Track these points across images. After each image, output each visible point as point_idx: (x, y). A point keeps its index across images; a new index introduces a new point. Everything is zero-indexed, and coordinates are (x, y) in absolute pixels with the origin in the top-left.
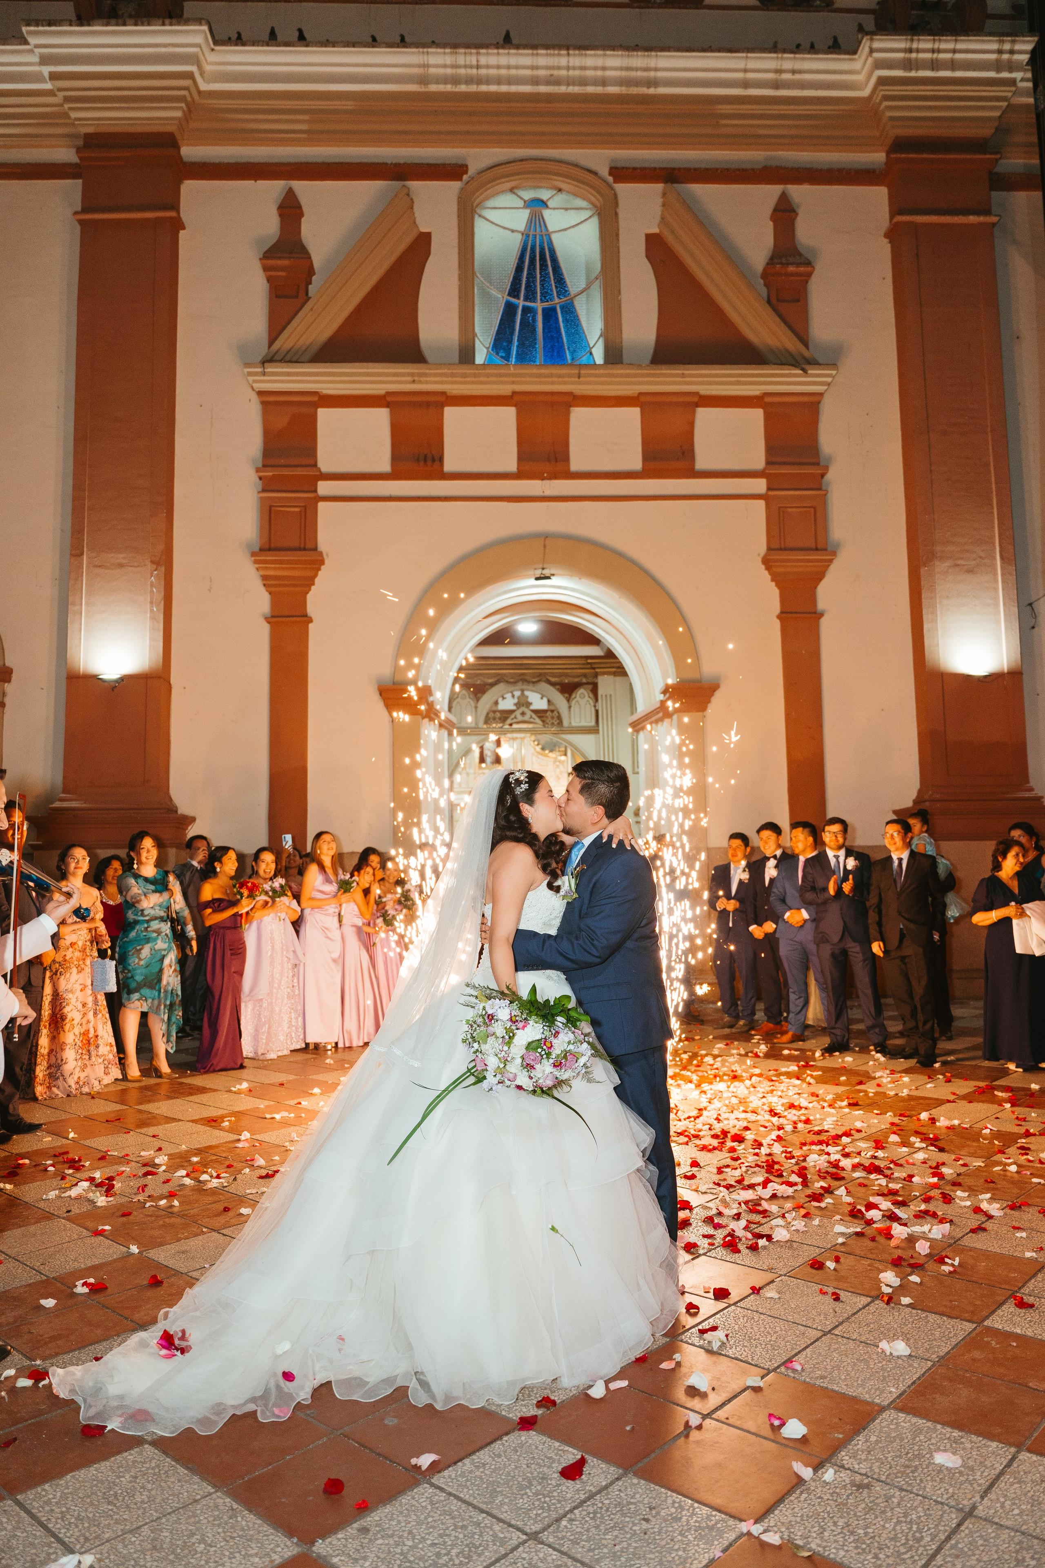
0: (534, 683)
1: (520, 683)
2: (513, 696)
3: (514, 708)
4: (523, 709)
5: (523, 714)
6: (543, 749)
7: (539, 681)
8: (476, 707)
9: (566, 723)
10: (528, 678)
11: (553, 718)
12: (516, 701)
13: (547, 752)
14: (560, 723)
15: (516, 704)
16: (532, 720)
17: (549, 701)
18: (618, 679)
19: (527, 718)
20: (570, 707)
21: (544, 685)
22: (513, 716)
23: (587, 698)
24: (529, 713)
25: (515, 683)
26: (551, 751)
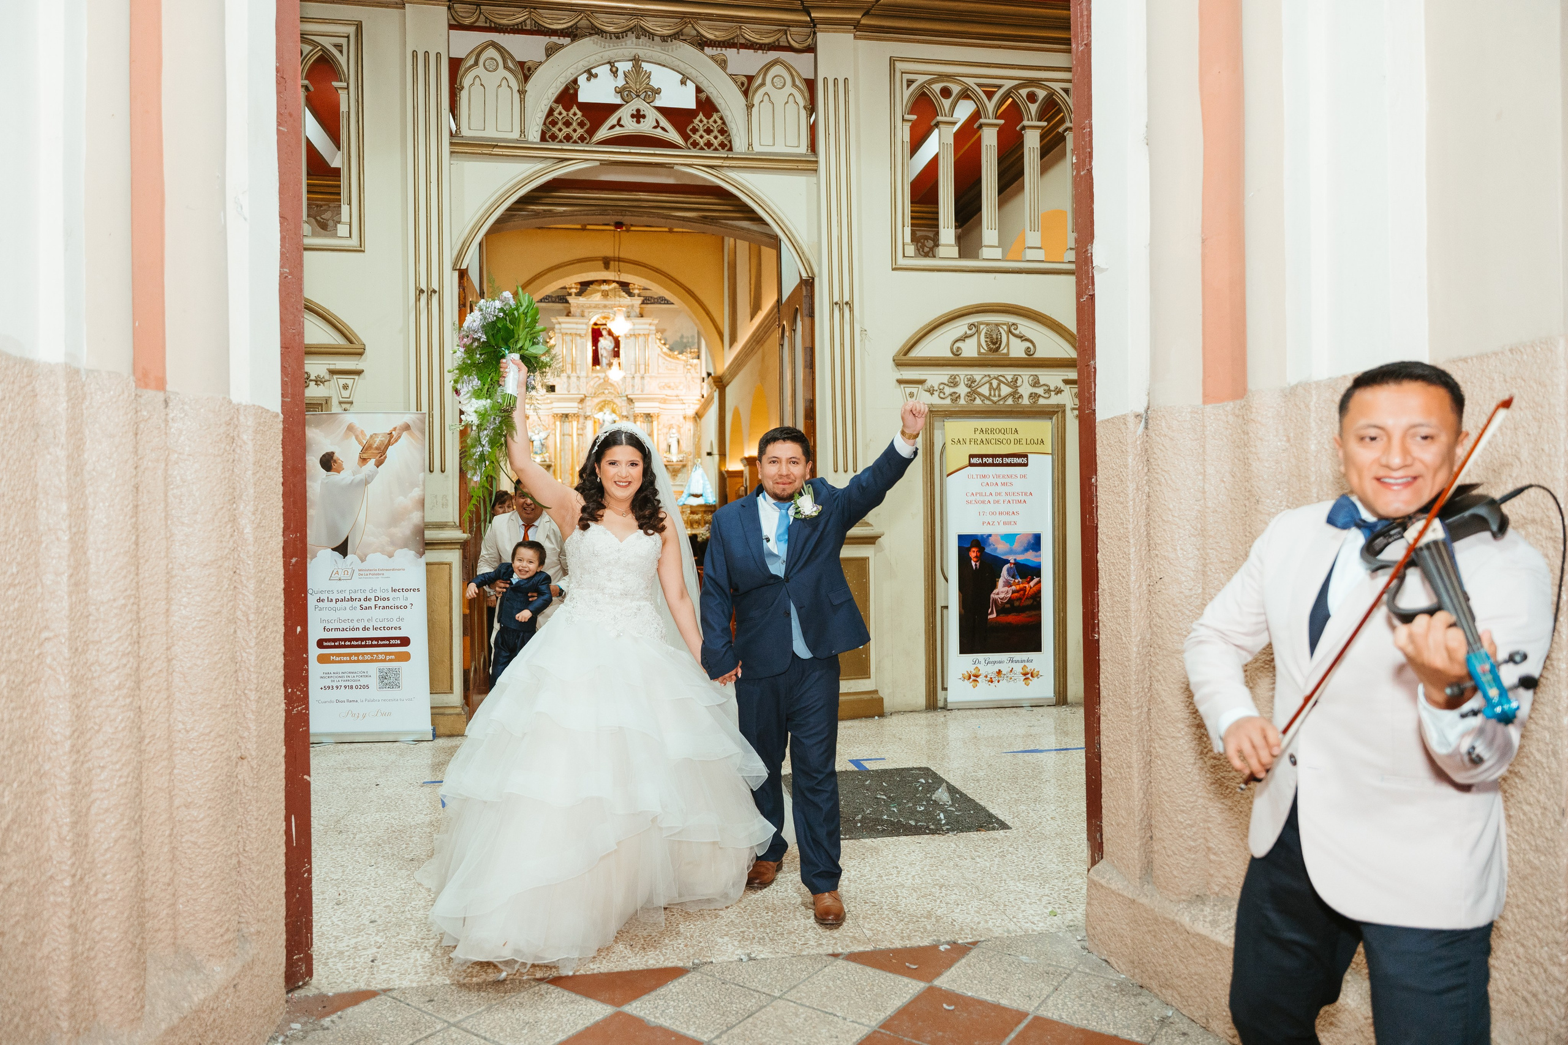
0: (664, 39)
1: (631, 39)
2: (615, 73)
3: (618, 101)
4: (637, 104)
5: (638, 116)
6: (671, 349)
7: (676, 36)
8: (522, 92)
9: (740, 145)
10: (649, 24)
11: (708, 131)
12: (621, 82)
13: (676, 353)
14: (727, 146)
15: (620, 91)
16: (659, 133)
17: (699, 90)
18: (862, 43)
19: (646, 127)
20: (750, 107)
21: (686, 51)
22: (613, 120)
23: (789, 88)
24: (652, 115)
25: (618, 36)
26: (681, 353)
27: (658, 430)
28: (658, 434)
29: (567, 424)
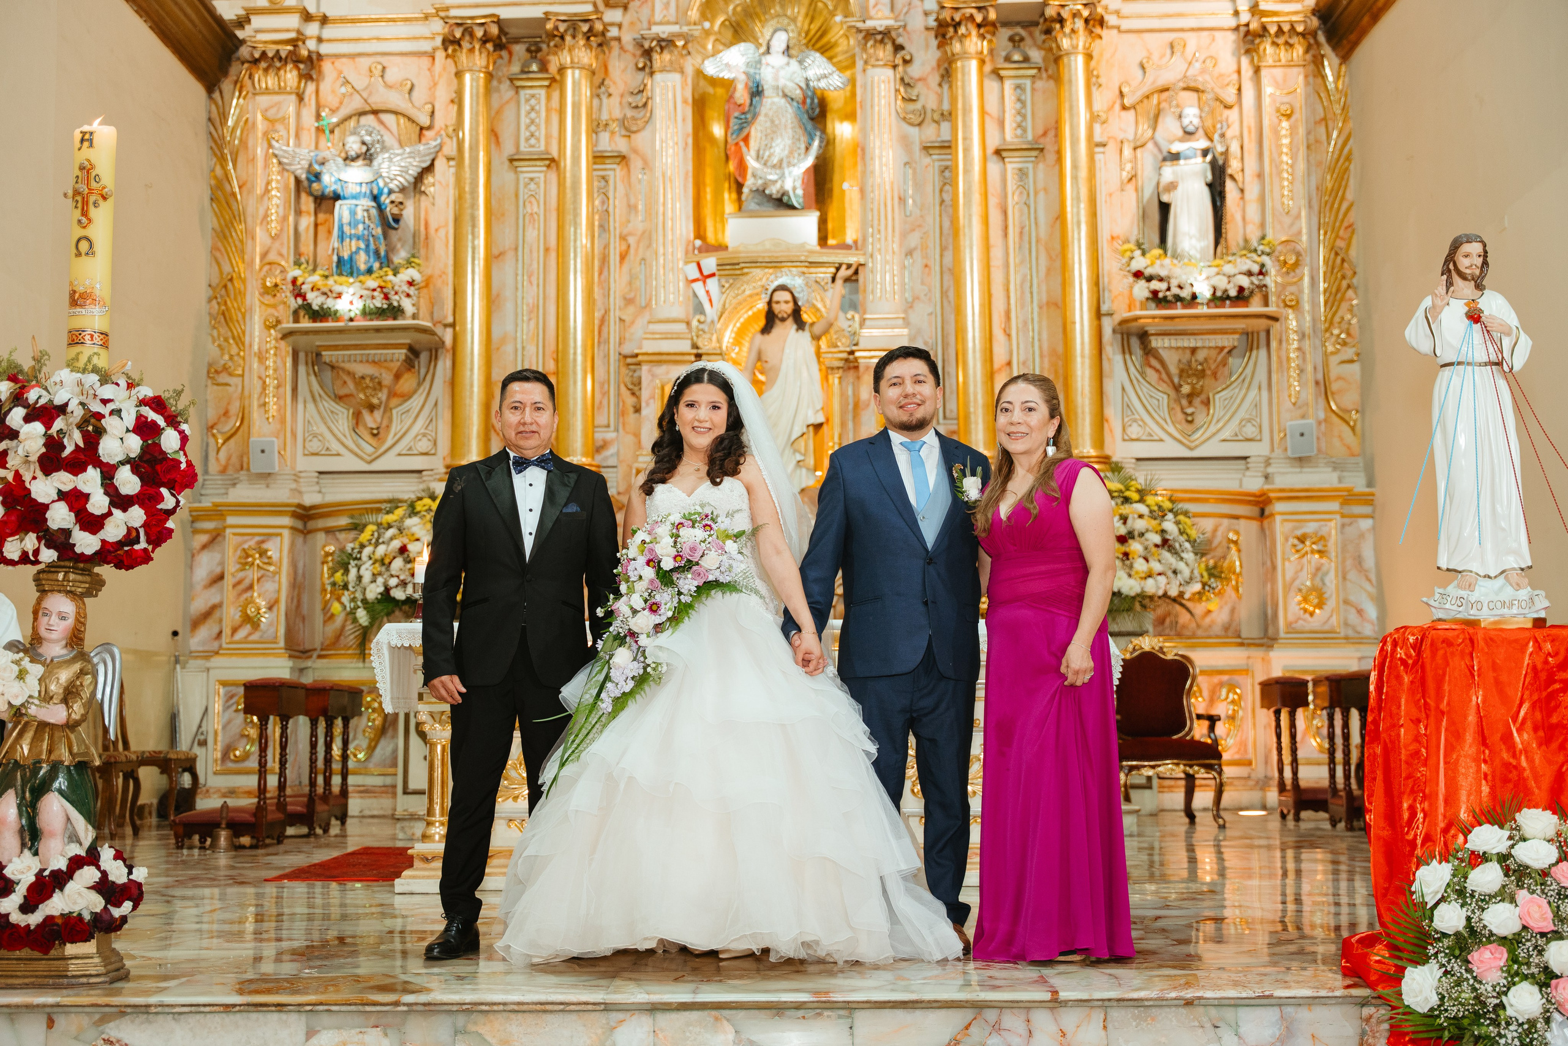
27: (1094, 118)
28: (1094, 145)
29: (536, 95)
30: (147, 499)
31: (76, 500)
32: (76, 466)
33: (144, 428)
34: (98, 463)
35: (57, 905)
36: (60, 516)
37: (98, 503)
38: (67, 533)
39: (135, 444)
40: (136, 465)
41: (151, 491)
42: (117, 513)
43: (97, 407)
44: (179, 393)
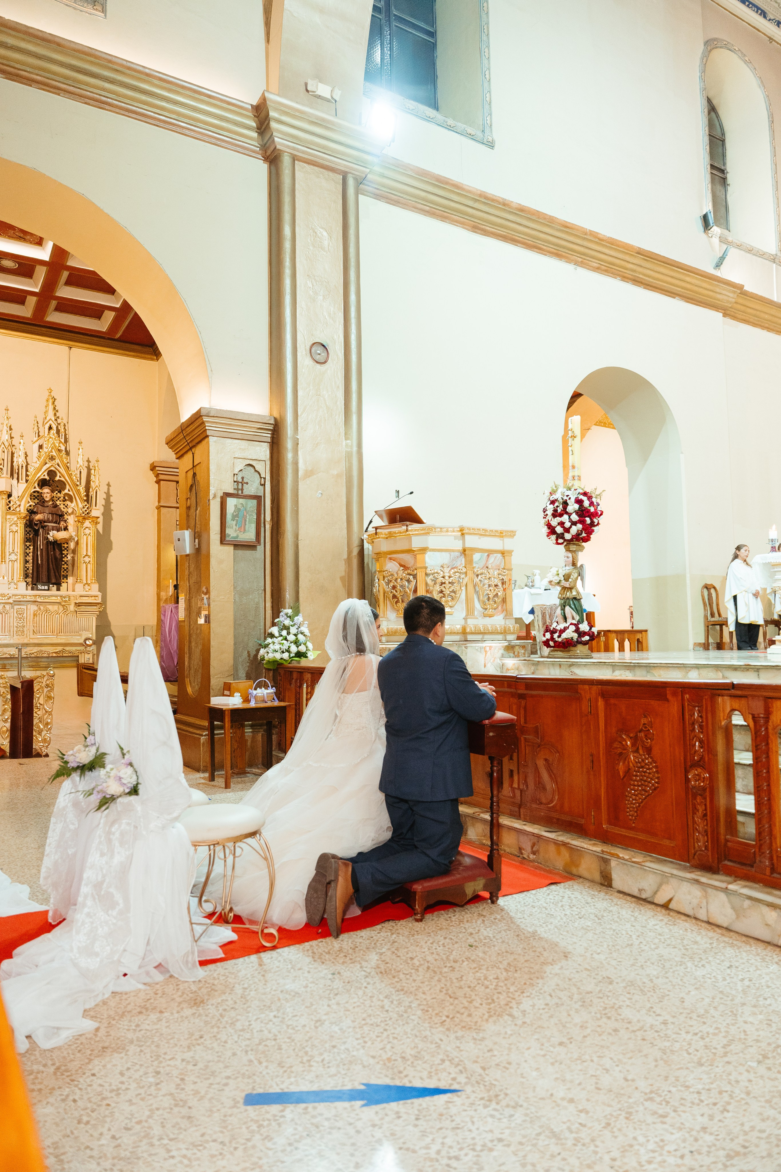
30: (582, 522)
31: (562, 524)
32: (561, 515)
33: (579, 502)
34: (567, 513)
35: (564, 636)
36: (559, 530)
37: (567, 525)
38: (563, 534)
39: (577, 506)
40: (577, 512)
41: (582, 519)
42: (573, 527)
43: (565, 498)
44: (596, 489)
